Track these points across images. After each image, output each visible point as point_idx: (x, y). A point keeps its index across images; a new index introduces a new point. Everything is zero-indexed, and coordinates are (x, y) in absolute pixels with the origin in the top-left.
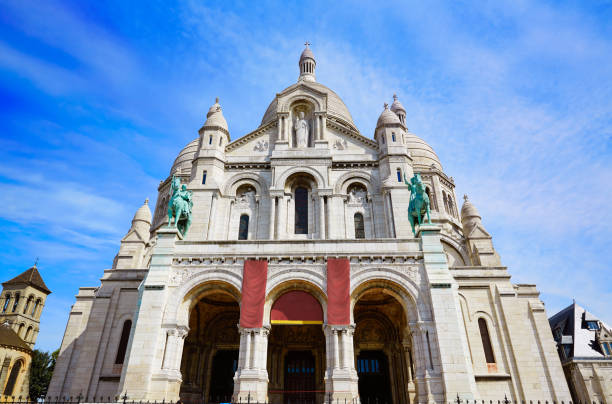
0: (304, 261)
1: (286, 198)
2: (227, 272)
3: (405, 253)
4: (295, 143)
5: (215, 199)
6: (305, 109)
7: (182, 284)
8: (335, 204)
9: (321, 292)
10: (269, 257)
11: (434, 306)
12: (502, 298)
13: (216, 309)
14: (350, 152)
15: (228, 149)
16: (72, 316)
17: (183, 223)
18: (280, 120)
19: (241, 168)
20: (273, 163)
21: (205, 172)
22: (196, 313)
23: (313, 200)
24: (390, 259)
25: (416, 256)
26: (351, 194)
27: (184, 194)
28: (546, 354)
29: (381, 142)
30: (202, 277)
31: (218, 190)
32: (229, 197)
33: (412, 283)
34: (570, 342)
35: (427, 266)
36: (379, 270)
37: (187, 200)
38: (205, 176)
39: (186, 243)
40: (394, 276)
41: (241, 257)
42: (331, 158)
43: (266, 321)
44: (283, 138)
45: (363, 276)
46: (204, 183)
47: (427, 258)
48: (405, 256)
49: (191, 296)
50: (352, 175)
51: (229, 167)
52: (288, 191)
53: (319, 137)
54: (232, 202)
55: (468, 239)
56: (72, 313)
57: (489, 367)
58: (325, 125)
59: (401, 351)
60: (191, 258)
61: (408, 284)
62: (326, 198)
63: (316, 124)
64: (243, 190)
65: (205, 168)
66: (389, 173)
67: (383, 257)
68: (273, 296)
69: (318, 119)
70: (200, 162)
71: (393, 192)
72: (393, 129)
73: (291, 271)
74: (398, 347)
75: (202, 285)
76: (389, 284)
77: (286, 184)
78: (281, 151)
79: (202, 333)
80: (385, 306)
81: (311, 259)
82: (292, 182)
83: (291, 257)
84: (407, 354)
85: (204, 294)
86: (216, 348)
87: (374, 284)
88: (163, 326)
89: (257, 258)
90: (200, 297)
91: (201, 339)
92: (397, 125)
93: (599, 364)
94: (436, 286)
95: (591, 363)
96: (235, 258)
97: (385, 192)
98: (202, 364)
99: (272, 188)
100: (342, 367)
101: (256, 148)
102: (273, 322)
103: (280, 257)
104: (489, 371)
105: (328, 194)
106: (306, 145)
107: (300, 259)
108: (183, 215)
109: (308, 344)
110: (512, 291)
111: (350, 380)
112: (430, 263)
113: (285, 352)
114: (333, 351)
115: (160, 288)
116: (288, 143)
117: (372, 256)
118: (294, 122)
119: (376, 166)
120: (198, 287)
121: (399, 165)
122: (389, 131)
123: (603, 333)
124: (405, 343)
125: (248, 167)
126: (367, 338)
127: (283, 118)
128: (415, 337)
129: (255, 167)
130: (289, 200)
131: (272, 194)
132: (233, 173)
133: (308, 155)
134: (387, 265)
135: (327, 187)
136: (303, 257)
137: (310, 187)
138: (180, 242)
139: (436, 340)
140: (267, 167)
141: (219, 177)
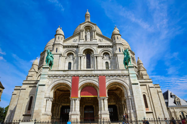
0: (91, 76)
1: (83, 57)
2: (66, 80)
3: (124, 74)
4: (86, 40)
5: (60, 57)
6: (89, 29)
7: (51, 84)
8: (99, 59)
9: (97, 87)
10: (79, 75)
11: (133, 90)
12: (150, 88)
13: (61, 93)
14: (104, 42)
15: (64, 41)
16: (13, 95)
17: (51, 64)
18: (81, 32)
19: (68, 47)
20: (79, 46)
21: (57, 48)
22: (55, 94)
23: (92, 58)
24: (119, 76)
25: (127, 75)
26: (104, 56)
27: (51, 55)
28: (162, 105)
29: (113, 39)
30: (58, 82)
31: (61, 54)
32: (65, 57)
33: (126, 83)
34: (167, 102)
35: (130, 78)
36: (116, 79)
37: (52, 57)
38: (57, 50)
39: (52, 71)
40: (120, 81)
41: (70, 75)
42: (98, 44)
43: (79, 96)
44: (82, 38)
45: (110, 81)
46: (56, 52)
47: (130, 75)
48: (124, 75)
49: (54, 88)
50: (105, 50)
51: (64, 47)
52: (84, 55)
53: (94, 38)
54: (66, 58)
55: (139, 71)
56: (13, 94)
57: (146, 109)
58: (96, 34)
59: (121, 105)
60: (54, 76)
61: (125, 83)
62: (96, 57)
63: (93, 34)
64: (69, 54)
65: (57, 47)
66: (117, 49)
67: (117, 75)
68: (81, 88)
69: (93, 32)
70: (55, 45)
71: (118, 55)
72: (117, 36)
73: (87, 80)
74: (120, 104)
75: (57, 84)
76: (119, 84)
77: (83, 53)
78: (82, 42)
79: (57, 100)
80: (116, 91)
81: (93, 76)
82: (85, 52)
83: (87, 75)
84: (123, 106)
85: (58, 88)
86: (61, 105)
87: (114, 84)
88: (45, 98)
89: (76, 75)
90: (57, 88)
91: (57, 102)
92: (119, 34)
93: (176, 108)
94: (133, 84)
95: (173, 108)
96: (68, 75)
97: (115, 55)
98: (57, 110)
99: (79, 54)
100: (104, 110)
101: (73, 41)
102: (81, 96)
103: (83, 75)
104: (146, 110)
105: (97, 56)
106: (89, 40)
107: (90, 76)
108: (50, 62)
109: (91, 103)
110: (153, 86)
111: (107, 114)
112: (131, 77)
113: (84, 106)
114: (101, 105)
115: (44, 85)
116: (84, 39)
117: (113, 75)
118: (86, 33)
119: (112, 47)
120: (56, 85)
121: (120, 47)
122: (116, 36)
123: (176, 99)
124: (123, 102)
125: (71, 47)
126: (110, 101)
127: (82, 32)
128: (127, 100)
129: (73, 47)
130: (84, 58)
131: (79, 56)
132: (66, 49)
133: (90, 43)
134: (118, 78)
135: (97, 54)
136: (91, 75)
137: (91, 54)
138: (50, 70)
139: (134, 101)
140: (77, 47)
141: (61, 50)
